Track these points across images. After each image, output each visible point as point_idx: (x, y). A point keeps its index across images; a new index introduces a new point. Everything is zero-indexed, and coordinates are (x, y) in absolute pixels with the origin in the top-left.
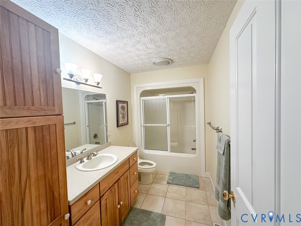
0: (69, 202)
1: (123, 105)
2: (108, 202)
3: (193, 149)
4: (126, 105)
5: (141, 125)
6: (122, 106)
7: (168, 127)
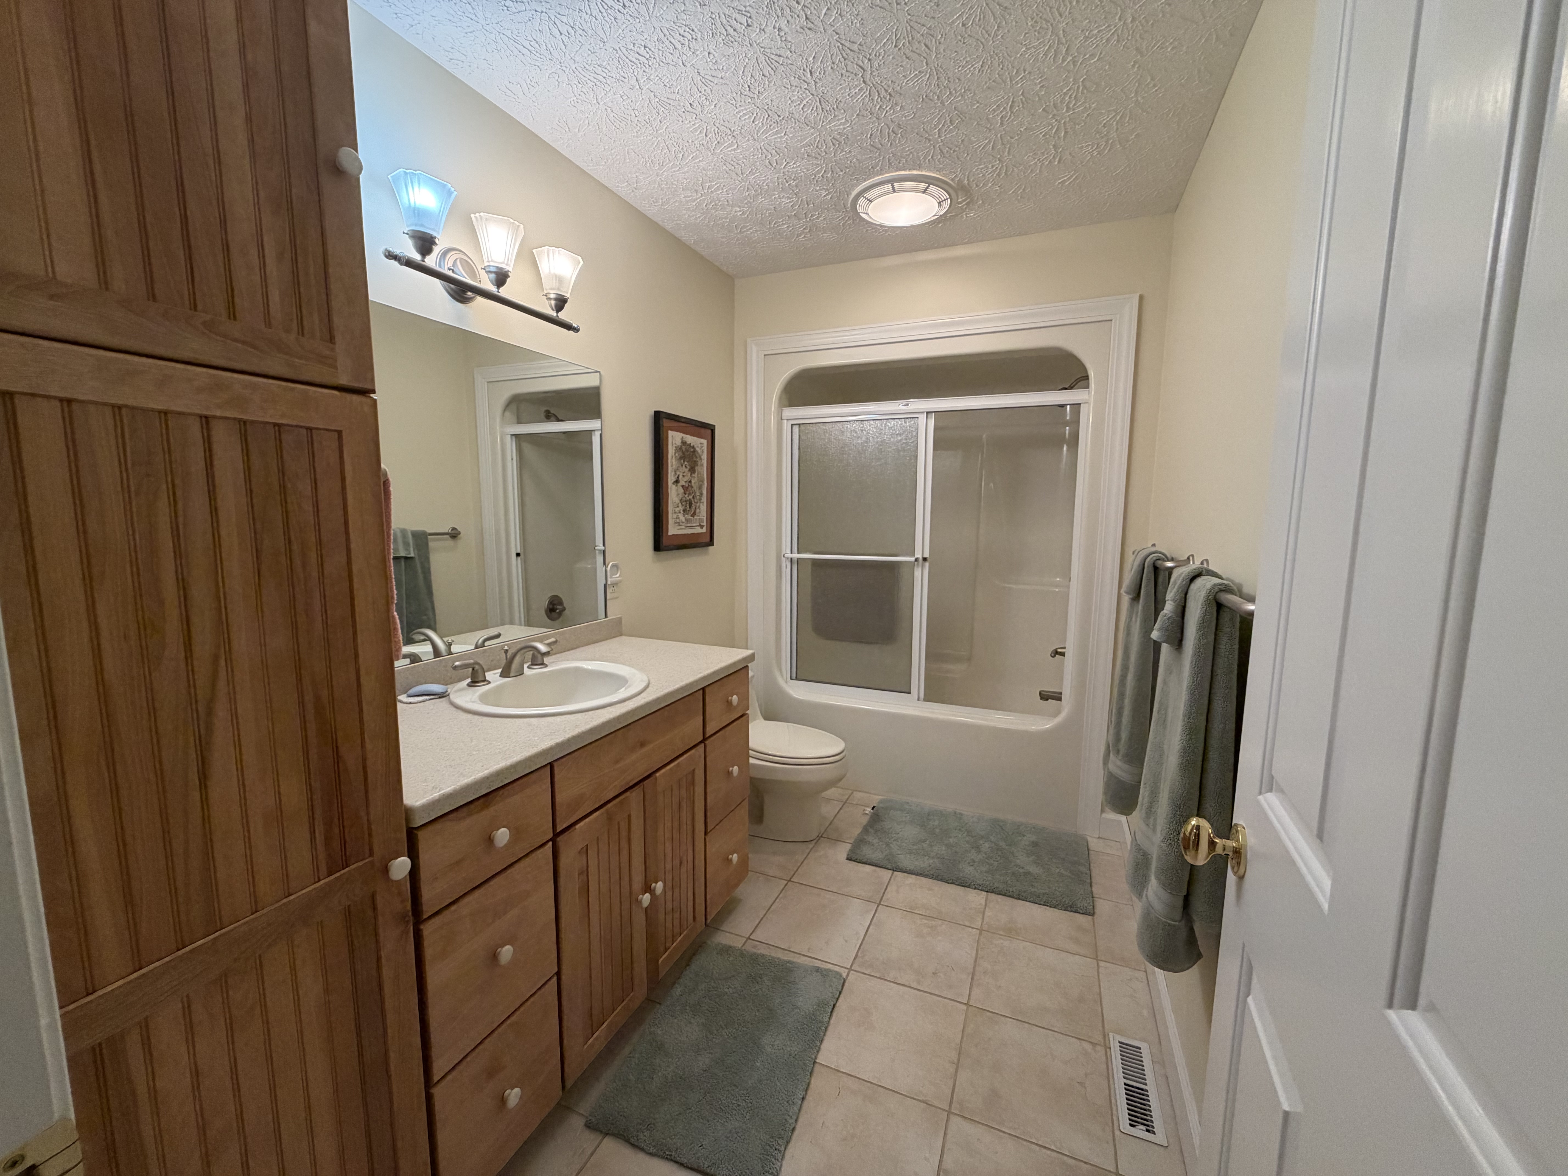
0: (408, 812)
1: (690, 439)
2: (593, 864)
3: (1045, 696)
4: (705, 442)
5: (779, 556)
6: (684, 443)
7: (918, 573)
